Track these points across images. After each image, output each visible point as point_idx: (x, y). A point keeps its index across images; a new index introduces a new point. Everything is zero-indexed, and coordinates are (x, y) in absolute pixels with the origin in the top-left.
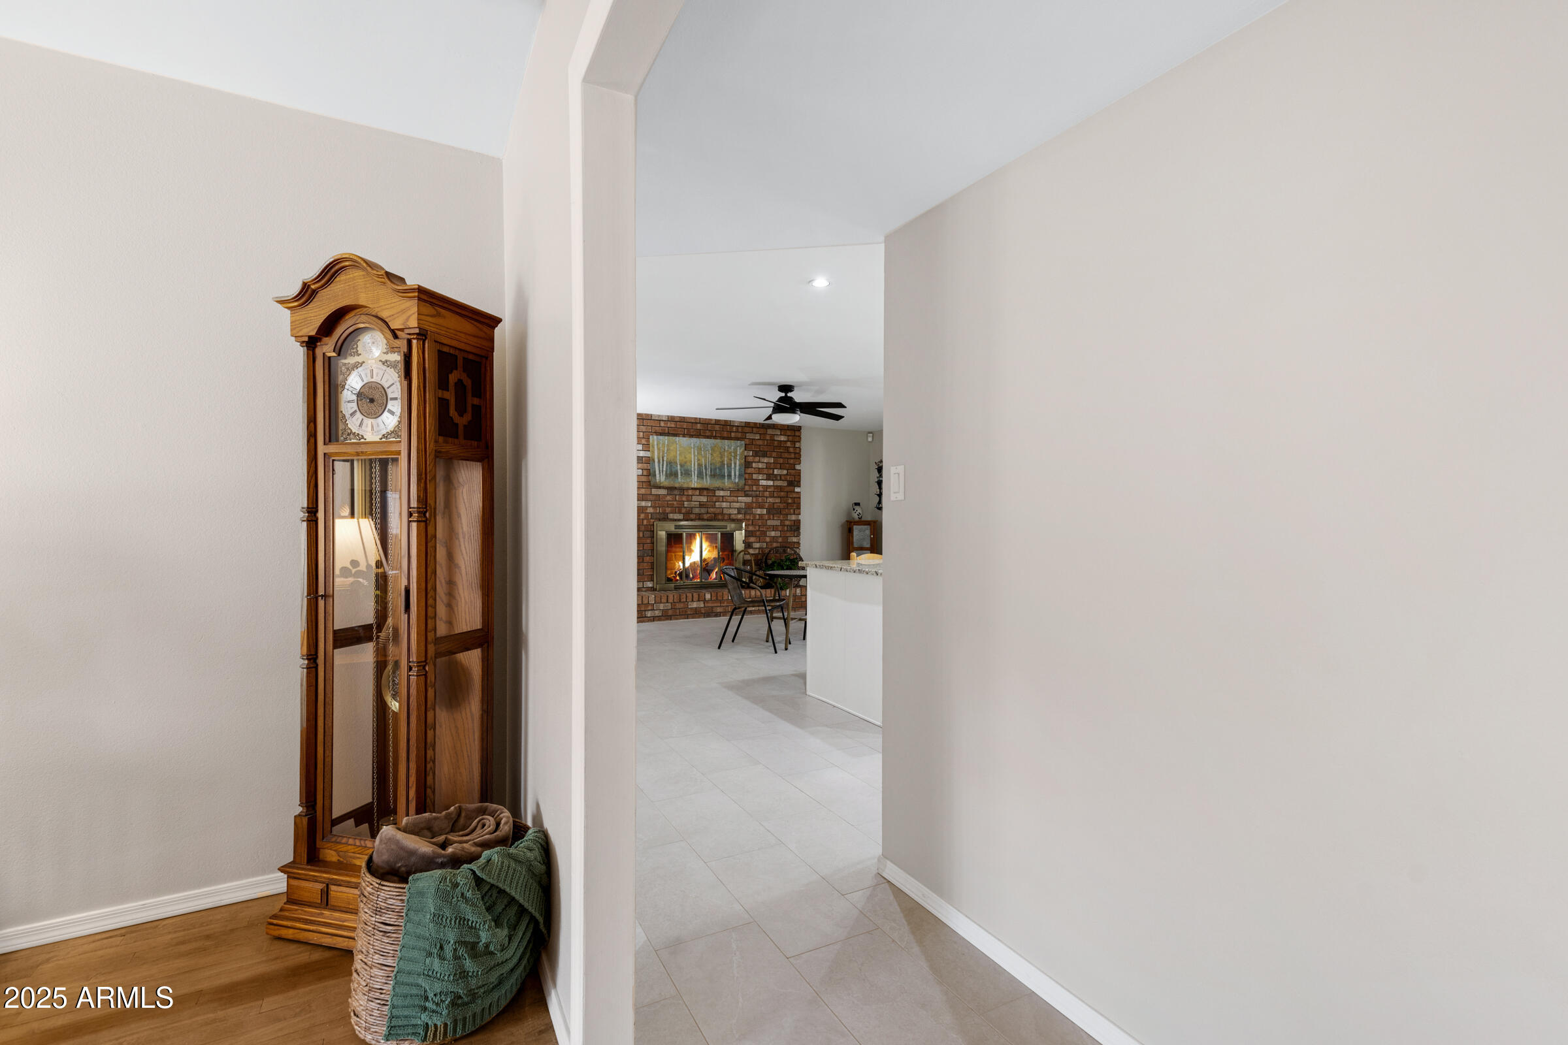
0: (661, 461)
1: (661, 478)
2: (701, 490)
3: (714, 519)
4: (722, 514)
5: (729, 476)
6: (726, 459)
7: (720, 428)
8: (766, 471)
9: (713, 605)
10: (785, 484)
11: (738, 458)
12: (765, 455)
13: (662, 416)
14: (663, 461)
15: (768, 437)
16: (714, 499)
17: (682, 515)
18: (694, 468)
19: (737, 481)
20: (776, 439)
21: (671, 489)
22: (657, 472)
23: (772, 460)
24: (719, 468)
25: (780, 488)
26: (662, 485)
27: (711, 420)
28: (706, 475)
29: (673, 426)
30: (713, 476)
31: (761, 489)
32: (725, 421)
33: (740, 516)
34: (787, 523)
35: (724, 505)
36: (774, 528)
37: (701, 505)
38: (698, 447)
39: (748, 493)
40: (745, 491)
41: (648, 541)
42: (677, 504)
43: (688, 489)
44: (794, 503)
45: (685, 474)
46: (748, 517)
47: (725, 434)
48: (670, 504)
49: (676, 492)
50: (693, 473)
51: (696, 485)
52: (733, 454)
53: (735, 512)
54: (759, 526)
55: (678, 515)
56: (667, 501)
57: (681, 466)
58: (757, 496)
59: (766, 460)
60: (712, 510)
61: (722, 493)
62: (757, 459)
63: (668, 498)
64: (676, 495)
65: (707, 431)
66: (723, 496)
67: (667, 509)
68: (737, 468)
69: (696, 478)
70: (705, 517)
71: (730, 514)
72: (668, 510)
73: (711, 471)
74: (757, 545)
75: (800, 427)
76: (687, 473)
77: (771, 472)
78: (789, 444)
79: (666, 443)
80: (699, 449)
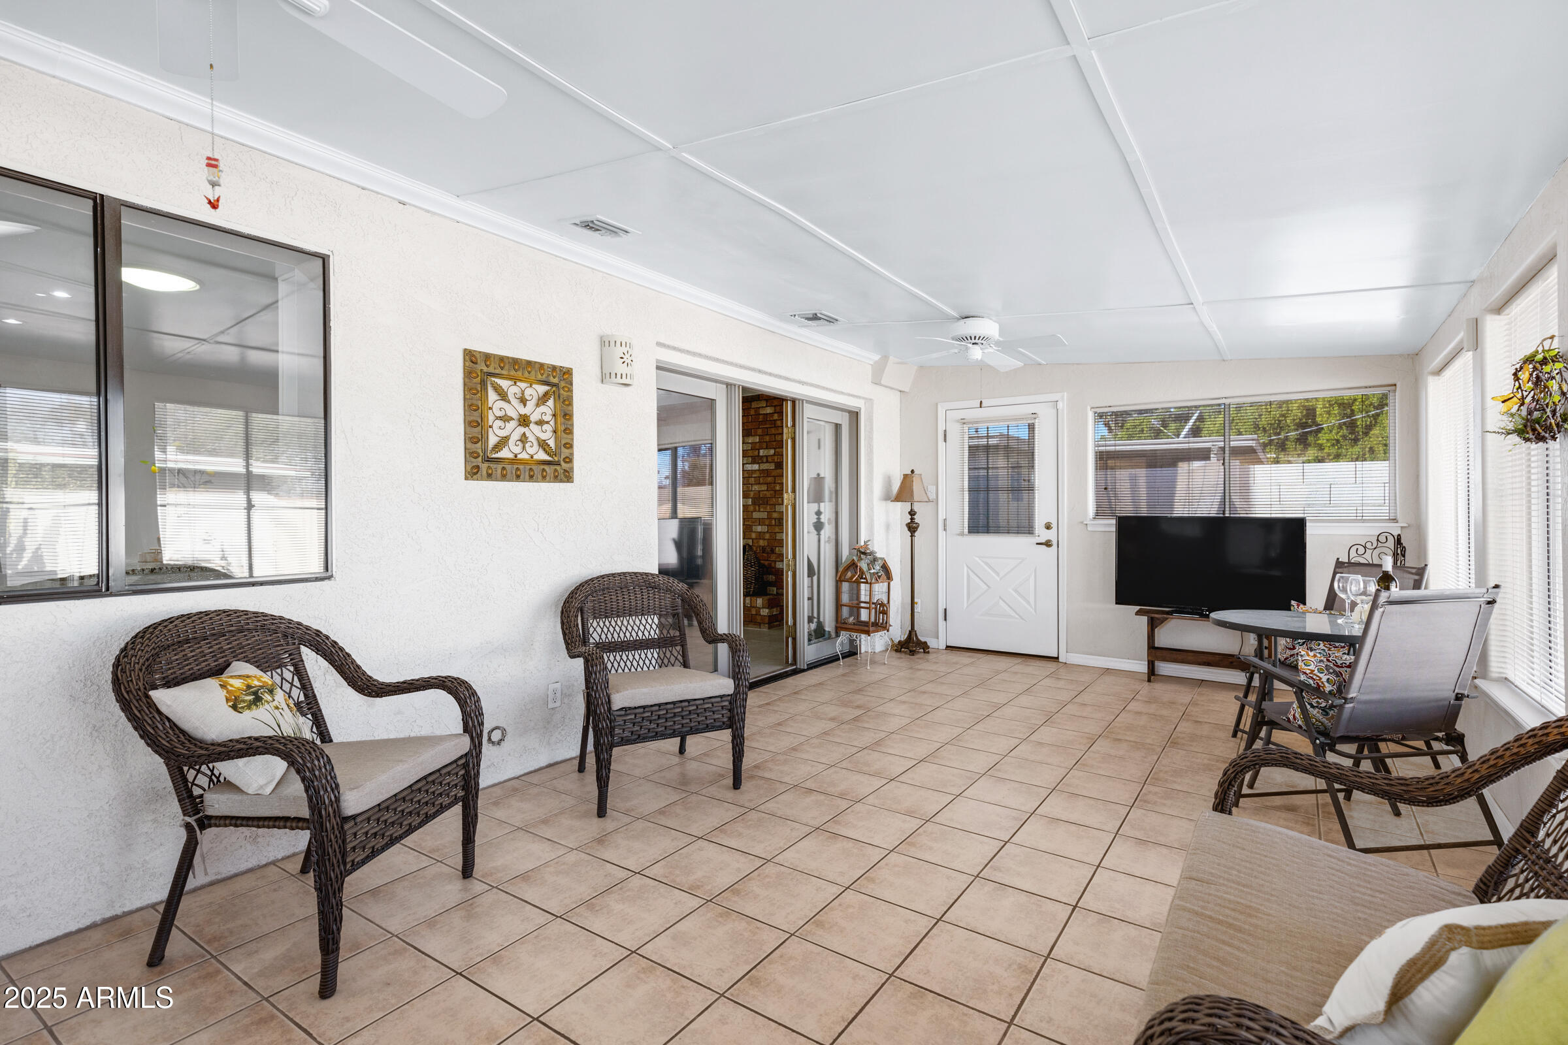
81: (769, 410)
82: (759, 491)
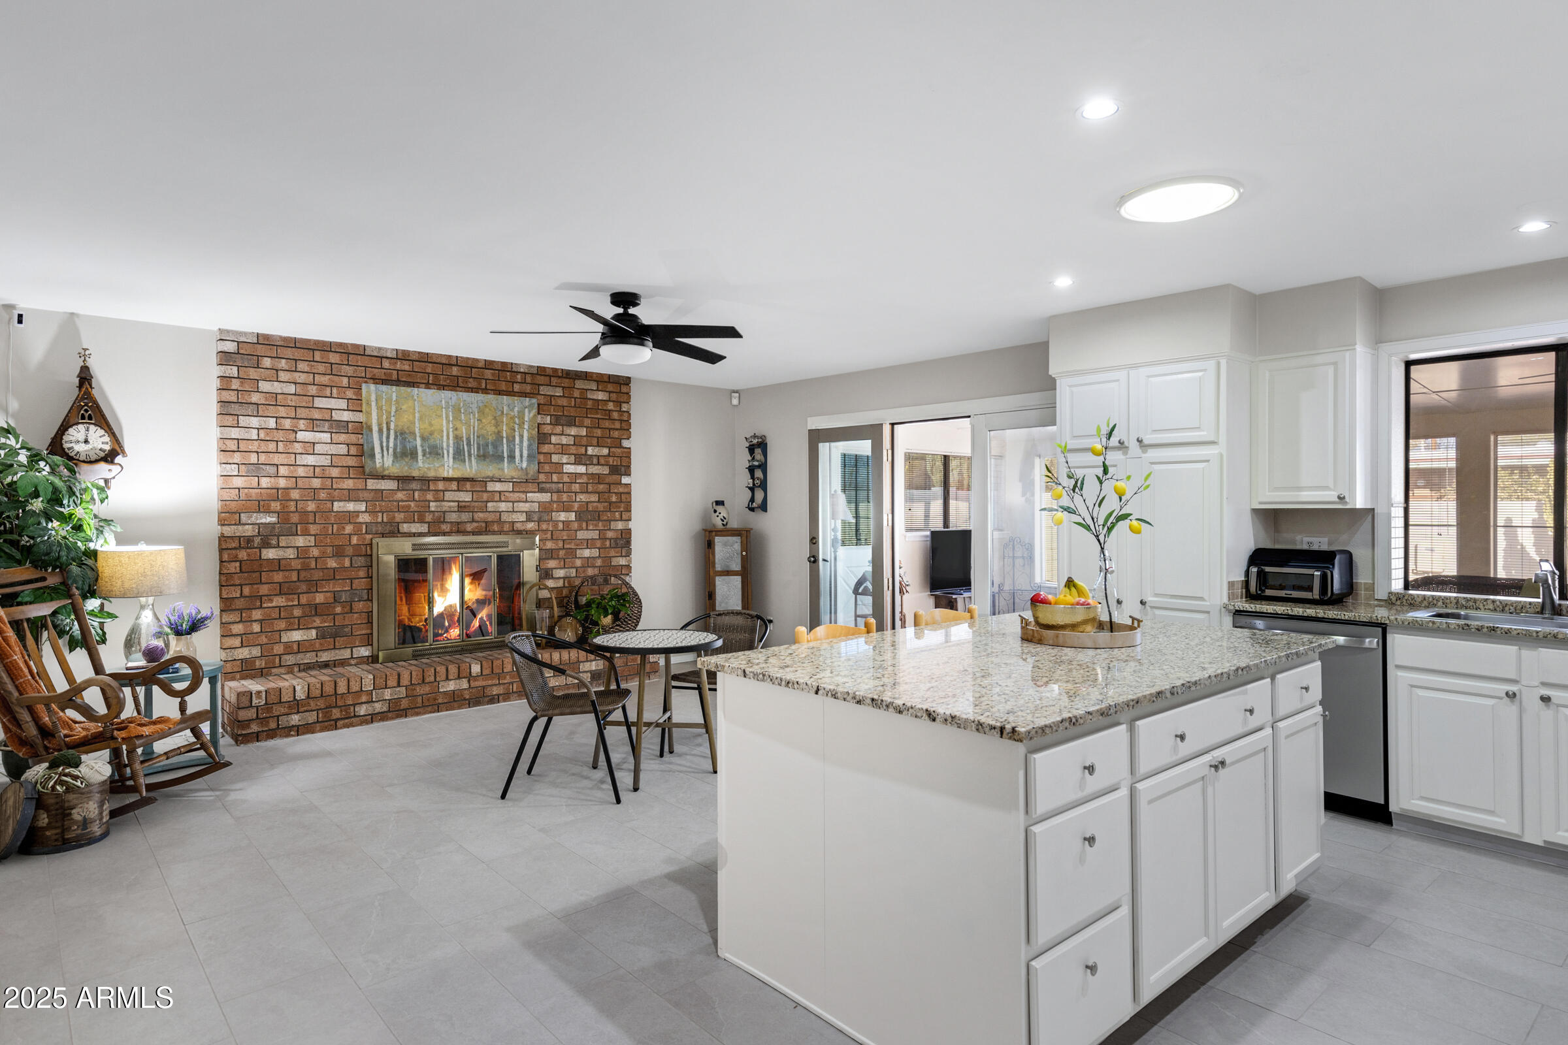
0: (385, 430)
1: (384, 460)
2: (461, 481)
3: (486, 531)
4: (499, 521)
5: (512, 457)
6: (504, 428)
7: (493, 375)
8: (573, 450)
9: (484, 683)
10: (606, 470)
11: (526, 427)
12: (571, 423)
13: (387, 349)
14: (388, 429)
15: (577, 394)
16: (485, 496)
17: (426, 525)
18: (447, 444)
19: (524, 465)
20: (589, 396)
21: (404, 480)
22: (377, 450)
23: (584, 432)
24: (492, 443)
25: (598, 478)
26: (386, 473)
27: (477, 360)
28: (470, 455)
29: (407, 367)
30: (483, 457)
31: (566, 479)
32: (502, 363)
33: (530, 526)
34: (610, 534)
35: (503, 506)
36: (589, 544)
37: (462, 508)
38: (453, 406)
39: (544, 485)
40: (538, 483)
41: (362, 574)
42: (416, 506)
43: (437, 479)
44: (621, 502)
45: (430, 453)
46: (544, 526)
47: (503, 386)
48: (403, 507)
49: (414, 485)
50: (445, 452)
51: (451, 473)
52: (517, 420)
53: (523, 518)
54: (564, 541)
55: (418, 525)
56: (399, 501)
57: (423, 439)
58: (558, 492)
59: (573, 431)
60: (481, 515)
61: (498, 487)
62: (559, 429)
63: (400, 495)
64: (414, 491)
65: (471, 380)
66: (500, 492)
67: (396, 514)
68: (525, 444)
69: (451, 460)
70: (469, 527)
71: (513, 523)
72: (399, 517)
73: (479, 449)
74: (561, 573)
75: (629, 378)
76: (434, 452)
77: (583, 450)
78: (611, 406)
79: (394, 398)
80: (457, 410)
81: (601, 396)
82: (587, 503)
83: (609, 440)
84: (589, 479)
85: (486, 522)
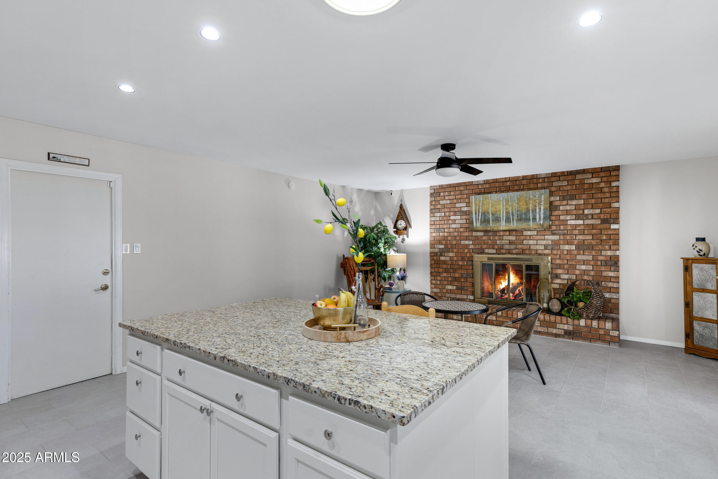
0: (477, 213)
1: (477, 225)
2: (510, 231)
3: (523, 253)
4: (529, 249)
5: (534, 219)
6: (531, 206)
7: (527, 182)
8: (574, 212)
10: (599, 222)
11: (543, 203)
12: (573, 198)
13: (480, 181)
14: (479, 212)
15: (577, 182)
16: (522, 238)
17: (495, 250)
18: (503, 216)
19: (542, 222)
20: (586, 182)
21: (486, 231)
22: (474, 220)
23: (582, 202)
24: (524, 213)
25: (593, 226)
26: (477, 229)
27: (519, 177)
28: (513, 220)
29: (488, 186)
30: (520, 220)
31: (569, 228)
32: (532, 175)
33: (546, 252)
34: (601, 258)
35: (531, 242)
36: (585, 262)
37: (511, 243)
38: (505, 199)
39: (555, 232)
40: (552, 231)
41: (470, 268)
42: (491, 242)
43: (500, 231)
44: (610, 239)
45: (495, 220)
46: (555, 252)
47: (532, 186)
48: (486, 242)
49: (490, 234)
50: (502, 219)
51: (504, 228)
52: (537, 201)
53: (543, 247)
54: (567, 260)
55: (492, 250)
56: (484, 240)
57: (493, 214)
58: (564, 234)
59: (575, 202)
60: (520, 246)
61: (529, 233)
62: (565, 202)
63: (485, 238)
64: (490, 236)
65: (516, 186)
66: (530, 236)
67: (483, 245)
68: (542, 212)
69: (504, 222)
70: (514, 251)
71: (537, 250)
72: (484, 246)
73: (517, 217)
74: (566, 277)
75: (618, 167)
76: (497, 219)
77: (581, 212)
78: (602, 185)
79: (481, 200)
80: (507, 201)
81: (595, 180)
82: (584, 240)
83: (601, 205)
84: (585, 227)
85: (523, 250)
